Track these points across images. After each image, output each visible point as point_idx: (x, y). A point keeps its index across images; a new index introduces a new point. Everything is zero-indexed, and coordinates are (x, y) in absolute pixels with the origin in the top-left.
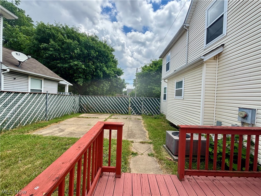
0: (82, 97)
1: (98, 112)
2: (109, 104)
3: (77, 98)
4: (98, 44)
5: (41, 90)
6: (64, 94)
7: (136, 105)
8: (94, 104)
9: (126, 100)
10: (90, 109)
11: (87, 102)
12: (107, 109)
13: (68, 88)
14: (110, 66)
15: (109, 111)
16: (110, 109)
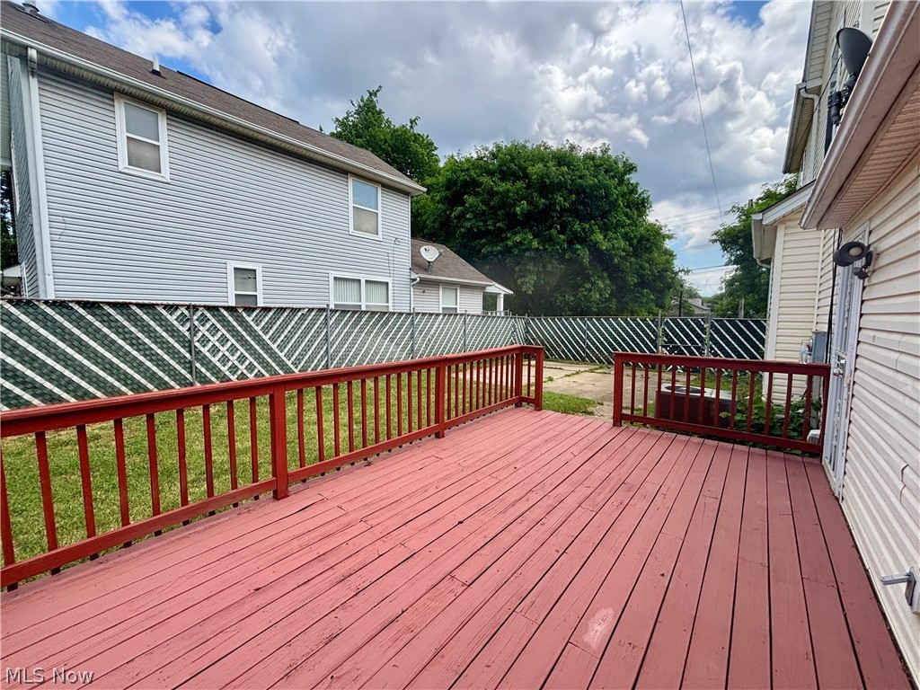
0: (533, 320)
1: (568, 358)
2: (598, 340)
3: (520, 324)
4: (577, 170)
5: (456, 309)
6: (494, 315)
7: (682, 341)
8: (559, 338)
9: (648, 326)
10: (549, 351)
11: (542, 332)
12: (593, 352)
13: (502, 300)
14: (617, 225)
15: (598, 358)
16: (601, 352)
